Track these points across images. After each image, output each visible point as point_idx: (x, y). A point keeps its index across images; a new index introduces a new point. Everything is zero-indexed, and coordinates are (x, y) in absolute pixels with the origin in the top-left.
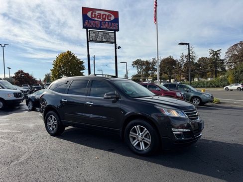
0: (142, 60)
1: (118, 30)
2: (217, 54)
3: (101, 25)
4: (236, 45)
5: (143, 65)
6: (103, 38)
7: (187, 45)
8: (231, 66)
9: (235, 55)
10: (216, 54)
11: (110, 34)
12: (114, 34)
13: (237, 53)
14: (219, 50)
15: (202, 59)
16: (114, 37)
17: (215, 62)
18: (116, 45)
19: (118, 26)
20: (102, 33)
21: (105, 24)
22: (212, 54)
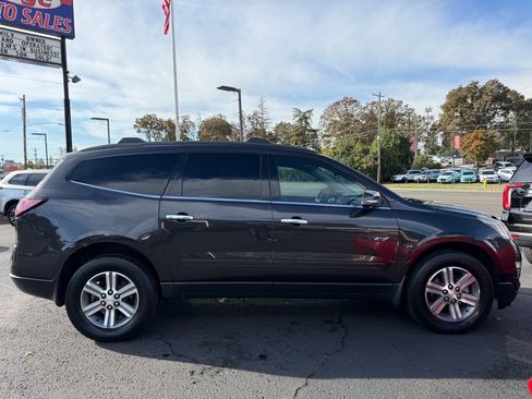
0: (159, 117)
1: (72, 36)
2: (306, 118)
3: (20, 15)
4: (338, 103)
5: (161, 129)
6: (28, 49)
7: (237, 93)
8: (329, 142)
9: (335, 122)
10: (304, 118)
11: (48, 42)
12: (59, 44)
13: (338, 119)
14: (310, 111)
15: (282, 126)
16: (59, 50)
17: (302, 134)
18: (66, 73)
19: (72, 24)
20: (24, 38)
21: (32, 15)
22: (298, 118)
